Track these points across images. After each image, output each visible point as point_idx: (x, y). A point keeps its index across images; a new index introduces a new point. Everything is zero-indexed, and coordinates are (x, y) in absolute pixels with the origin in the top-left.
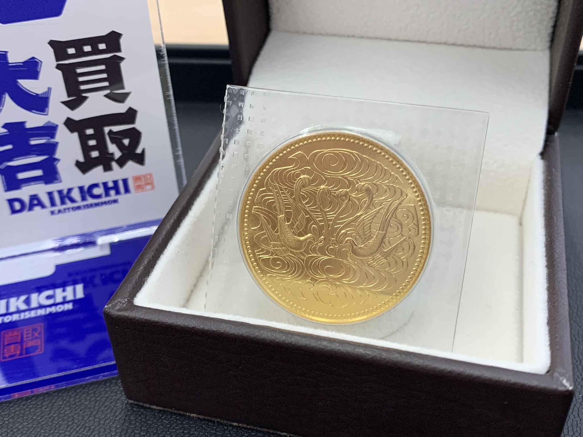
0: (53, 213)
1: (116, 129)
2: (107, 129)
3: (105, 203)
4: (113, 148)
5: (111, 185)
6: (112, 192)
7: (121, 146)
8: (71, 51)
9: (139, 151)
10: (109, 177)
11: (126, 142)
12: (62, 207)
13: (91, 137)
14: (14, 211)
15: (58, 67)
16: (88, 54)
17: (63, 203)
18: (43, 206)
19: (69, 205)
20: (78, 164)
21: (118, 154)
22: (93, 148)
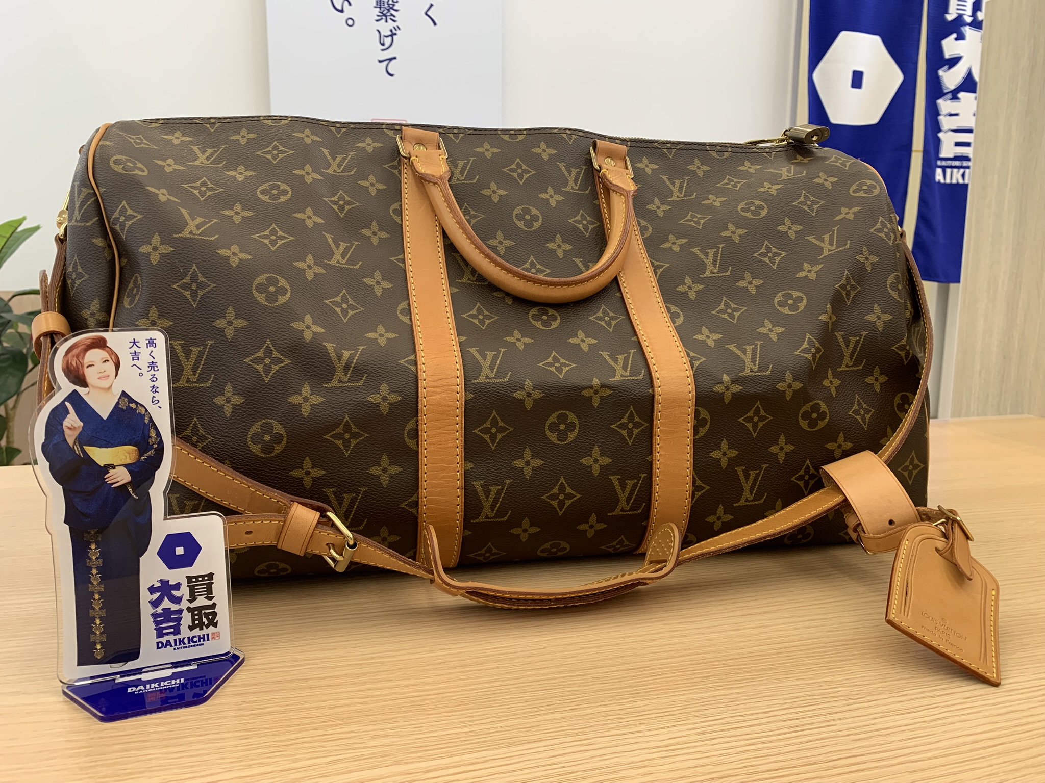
0: (175, 649)
1: (207, 611)
2: (203, 612)
3: (198, 645)
4: (205, 620)
5: (201, 636)
6: (202, 640)
7: (208, 619)
8: (194, 580)
9: (215, 621)
10: (201, 633)
11: (210, 617)
12: (179, 647)
13: (196, 615)
14: (158, 648)
15: (188, 586)
16: (201, 581)
17: (180, 644)
18: (171, 646)
19: (183, 645)
20: (189, 627)
21: (206, 622)
22: (197, 620)
